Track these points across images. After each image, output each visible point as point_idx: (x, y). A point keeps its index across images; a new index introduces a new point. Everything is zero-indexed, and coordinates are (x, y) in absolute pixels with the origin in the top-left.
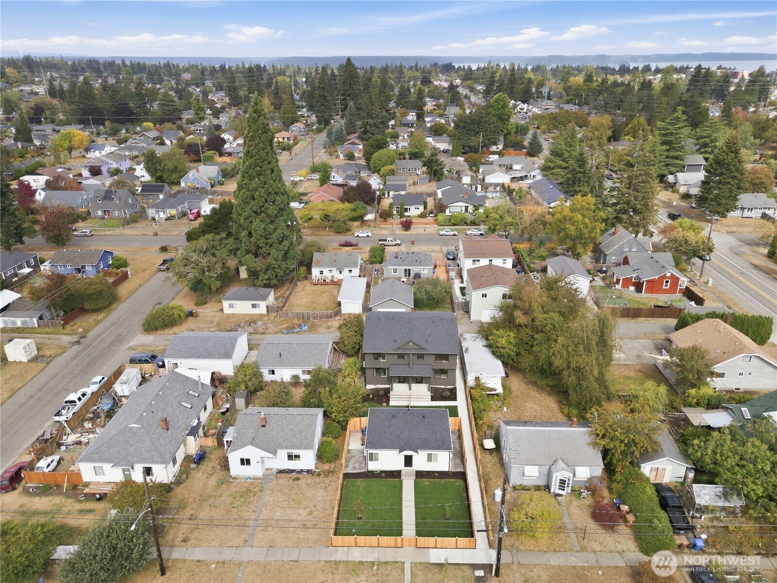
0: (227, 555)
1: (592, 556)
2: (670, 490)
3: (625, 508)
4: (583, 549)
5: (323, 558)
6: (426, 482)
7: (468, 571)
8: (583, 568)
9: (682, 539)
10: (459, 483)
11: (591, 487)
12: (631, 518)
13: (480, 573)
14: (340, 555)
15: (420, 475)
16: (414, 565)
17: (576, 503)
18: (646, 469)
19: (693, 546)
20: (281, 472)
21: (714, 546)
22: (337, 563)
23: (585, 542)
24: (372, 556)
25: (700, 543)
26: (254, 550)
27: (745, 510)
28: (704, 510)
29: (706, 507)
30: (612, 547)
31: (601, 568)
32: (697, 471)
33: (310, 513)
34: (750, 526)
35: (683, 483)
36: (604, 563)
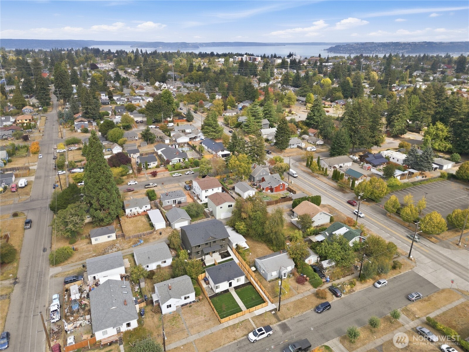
0: (184, 342)
1: (301, 294)
2: (315, 266)
3: (305, 276)
4: (298, 293)
5: (221, 328)
6: (239, 290)
7: (270, 313)
8: (301, 299)
9: (324, 280)
10: (250, 286)
11: (292, 273)
12: (308, 278)
13: (273, 312)
14: (226, 325)
15: (236, 288)
16: (252, 318)
17: (290, 280)
18: (307, 261)
19: (327, 281)
20: (182, 306)
21: (332, 279)
22: (227, 328)
23: (298, 291)
24: (237, 321)
25: (329, 279)
26: (193, 336)
27: (336, 265)
28: (326, 269)
29: (326, 268)
30: (306, 290)
31: (306, 297)
32: (320, 257)
33: (205, 316)
34: (339, 270)
35: (317, 262)
36: (306, 295)
